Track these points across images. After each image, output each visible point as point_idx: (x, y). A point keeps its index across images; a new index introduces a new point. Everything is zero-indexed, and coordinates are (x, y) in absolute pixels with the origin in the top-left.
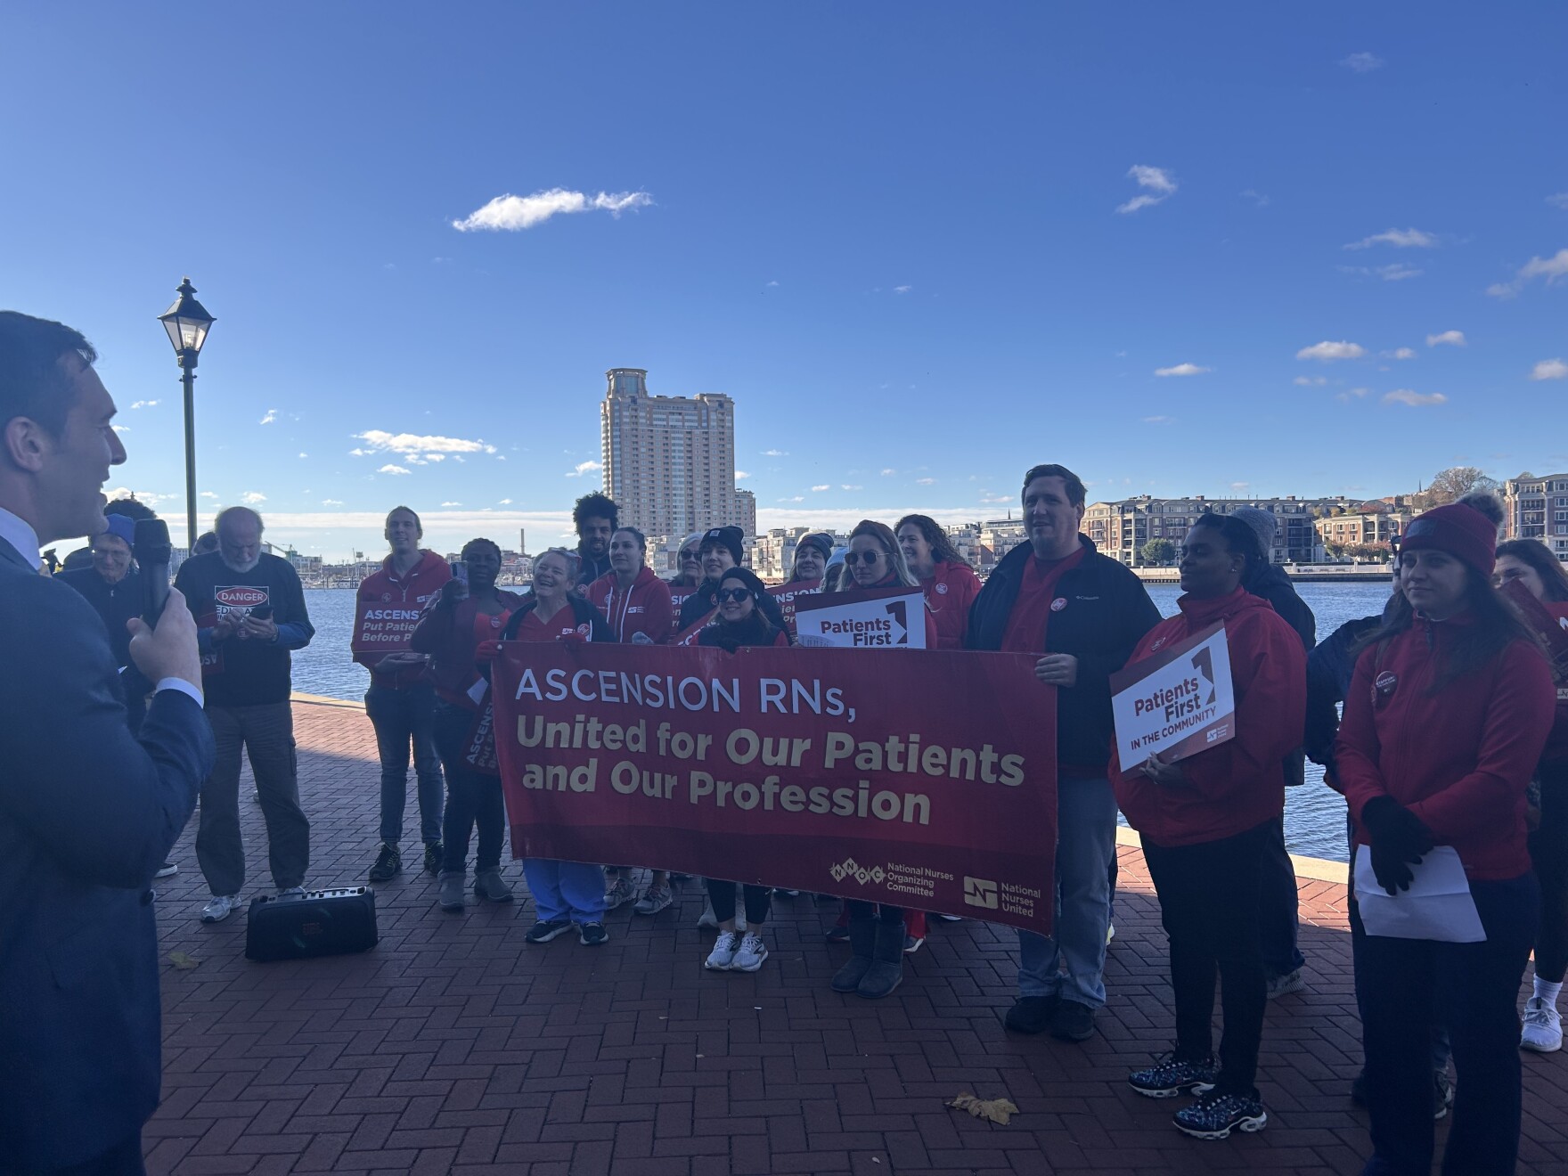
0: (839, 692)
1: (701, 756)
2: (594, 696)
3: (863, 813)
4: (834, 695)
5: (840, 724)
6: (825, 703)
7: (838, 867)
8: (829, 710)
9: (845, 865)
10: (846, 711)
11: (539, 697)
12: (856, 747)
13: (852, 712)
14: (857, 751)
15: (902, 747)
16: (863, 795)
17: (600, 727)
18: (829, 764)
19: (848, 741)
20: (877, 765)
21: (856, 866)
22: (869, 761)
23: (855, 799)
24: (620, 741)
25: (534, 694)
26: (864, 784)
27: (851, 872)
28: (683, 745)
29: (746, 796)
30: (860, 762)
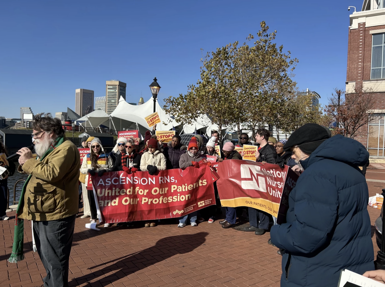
0: (173, 177)
1: (145, 194)
2: (118, 183)
3: (179, 200)
4: (172, 178)
5: (174, 183)
6: (170, 180)
7: (175, 212)
8: (171, 181)
9: (176, 211)
10: (175, 181)
11: (104, 185)
12: (177, 187)
13: (176, 181)
14: (177, 188)
15: (185, 186)
16: (179, 197)
17: (119, 190)
18: (172, 191)
19: (176, 186)
20: (181, 190)
21: (178, 211)
22: (179, 190)
23: (177, 198)
24: (125, 193)
25: (102, 184)
26: (179, 194)
27: (177, 212)
28: (141, 192)
29: (156, 201)
30: (178, 191)
